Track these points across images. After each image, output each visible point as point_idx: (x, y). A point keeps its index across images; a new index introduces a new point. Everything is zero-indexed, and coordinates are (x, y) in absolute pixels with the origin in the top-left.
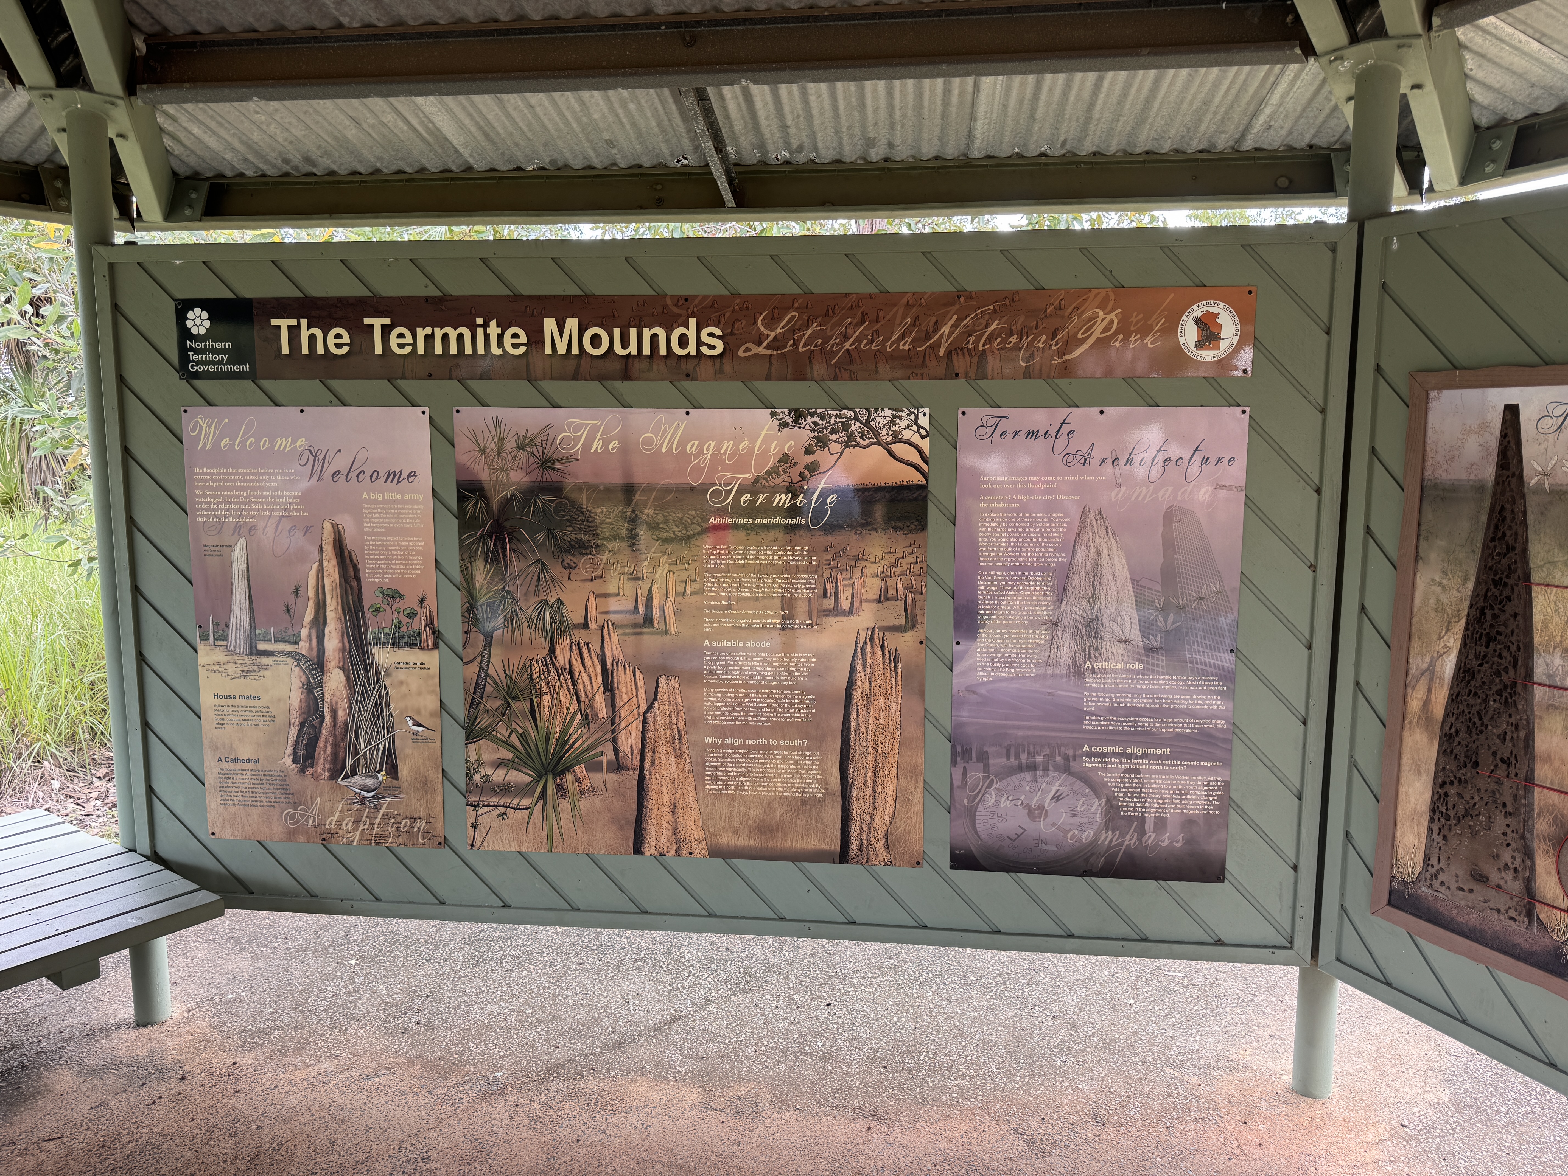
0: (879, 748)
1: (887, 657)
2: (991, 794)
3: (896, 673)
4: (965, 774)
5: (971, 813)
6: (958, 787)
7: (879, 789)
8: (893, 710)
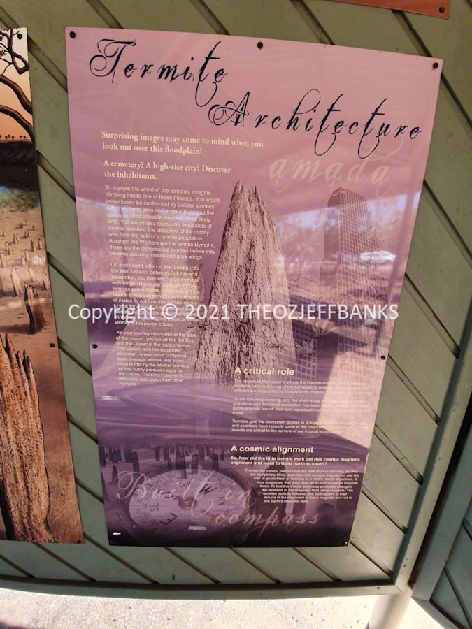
0: (24, 450)
1: (15, 361)
2: (142, 489)
3: (29, 378)
4: (115, 472)
5: (125, 505)
6: (110, 484)
7: (31, 485)
8: (31, 415)
